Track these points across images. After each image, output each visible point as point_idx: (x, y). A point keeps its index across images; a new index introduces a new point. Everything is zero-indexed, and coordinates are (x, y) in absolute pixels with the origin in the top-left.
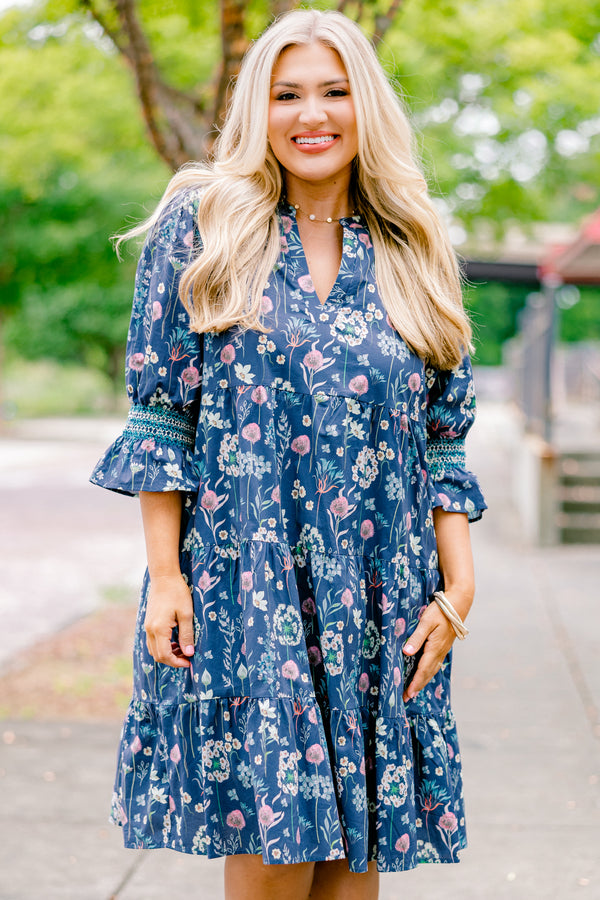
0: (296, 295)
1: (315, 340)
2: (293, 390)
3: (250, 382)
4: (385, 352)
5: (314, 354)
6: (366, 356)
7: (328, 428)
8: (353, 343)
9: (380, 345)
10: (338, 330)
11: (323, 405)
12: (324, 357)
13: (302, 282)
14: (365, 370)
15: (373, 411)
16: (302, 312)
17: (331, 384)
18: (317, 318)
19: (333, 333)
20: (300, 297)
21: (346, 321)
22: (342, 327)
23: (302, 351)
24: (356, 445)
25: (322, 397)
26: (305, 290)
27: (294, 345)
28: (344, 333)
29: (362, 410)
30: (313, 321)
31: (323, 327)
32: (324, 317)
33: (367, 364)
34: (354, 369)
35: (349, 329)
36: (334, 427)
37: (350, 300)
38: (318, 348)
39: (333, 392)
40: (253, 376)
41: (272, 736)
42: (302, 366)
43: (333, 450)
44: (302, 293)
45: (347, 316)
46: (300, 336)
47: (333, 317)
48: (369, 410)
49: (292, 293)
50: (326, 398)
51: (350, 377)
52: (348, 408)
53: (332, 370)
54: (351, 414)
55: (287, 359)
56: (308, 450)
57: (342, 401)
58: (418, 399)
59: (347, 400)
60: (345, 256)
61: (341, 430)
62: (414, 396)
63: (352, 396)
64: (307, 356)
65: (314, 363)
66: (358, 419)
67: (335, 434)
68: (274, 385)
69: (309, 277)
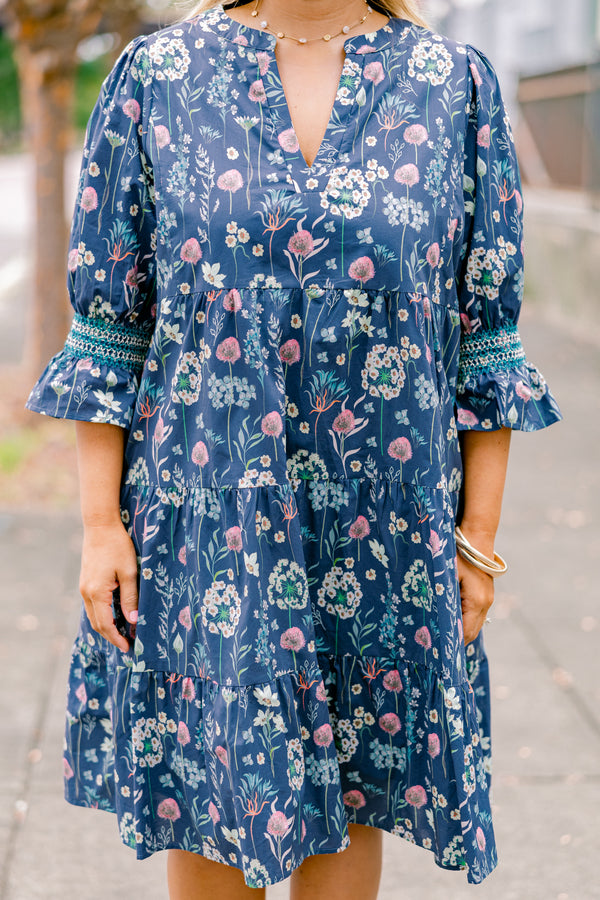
0: (275, 158)
1: (299, 216)
2: (279, 286)
3: (220, 285)
4: (393, 221)
5: (301, 234)
6: (367, 231)
7: (324, 333)
8: (351, 214)
9: (386, 212)
10: (330, 199)
11: (317, 301)
12: (315, 238)
13: (284, 139)
14: (369, 251)
15: (386, 300)
16: (283, 181)
17: (326, 273)
18: (302, 185)
19: (325, 204)
20: (280, 160)
21: (342, 185)
22: (336, 194)
23: (288, 231)
24: (364, 343)
25: (315, 291)
26: (287, 150)
27: (273, 228)
28: (338, 202)
29: (371, 300)
30: (298, 190)
31: (311, 198)
33: (370, 240)
34: (354, 249)
35: (346, 196)
36: (331, 330)
37: (345, 158)
38: (306, 226)
39: (329, 285)
40: (223, 277)
42: (286, 253)
43: (331, 356)
44: (284, 154)
45: (342, 177)
46: (281, 215)
47: (324, 181)
48: (379, 300)
49: (270, 156)
50: (321, 292)
51: (349, 259)
52: (351, 302)
53: (325, 254)
54: (358, 308)
55: (266, 248)
56: (297, 358)
57: (342, 294)
58: (438, 275)
59: (347, 293)
60: (337, 105)
61: (342, 332)
62: (434, 273)
63: (355, 285)
64: (292, 240)
65: (302, 248)
66: (368, 311)
67: (333, 338)
68: (253, 284)
69: (291, 131)
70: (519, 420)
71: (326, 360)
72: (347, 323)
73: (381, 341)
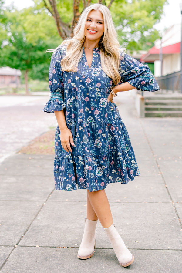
0: (84, 66)
1: (88, 76)
2: (84, 87)
3: (75, 87)
4: (104, 77)
5: (88, 79)
6: (100, 78)
7: (92, 96)
8: (97, 75)
9: (103, 75)
10: (93, 73)
11: (91, 90)
12: (90, 79)
13: (85, 63)
14: (99, 81)
15: (103, 90)
16: (85, 70)
17: (92, 85)
18: (88, 71)
19: (92, 74)
20: (85, 67)
22: (94, 72)
23: (85, 79)
24: (100, 98)
25: (90, 88)
26: (86, 65)
27: (83, 77)
28: (94, 74)
29: (100, 90)
30: (88, 72)
31: (90, 73)
32: (90, 71)
33: (100, 80)
35: (96, 73)
36: (94, 95)
37: (96, 66)
38: (89, 77)
39: (93, 87)
40: (75, 85)
41: (82, 164)
42: (86, 82)
44: (85, 66)
45: (95, 69)
46: (85, 75)
47: (92, 70)
48: (102, 90)
49: (83, 66)
50: (92, 89)
51: (96, 83)
53: (92, 82)
54: (98, 91)
55: (82, 81)
56: (88, 100)
57: (95, 89)
60: (93, 57)
61: (95, 95)
63: (97, 88)
65: (88, 81)
66: (100, 92)
67: (94, 97)
68: (80, 87)
69: (87, 62)
71: (93, 100)
72: (96, 94)
73: (103, 97)
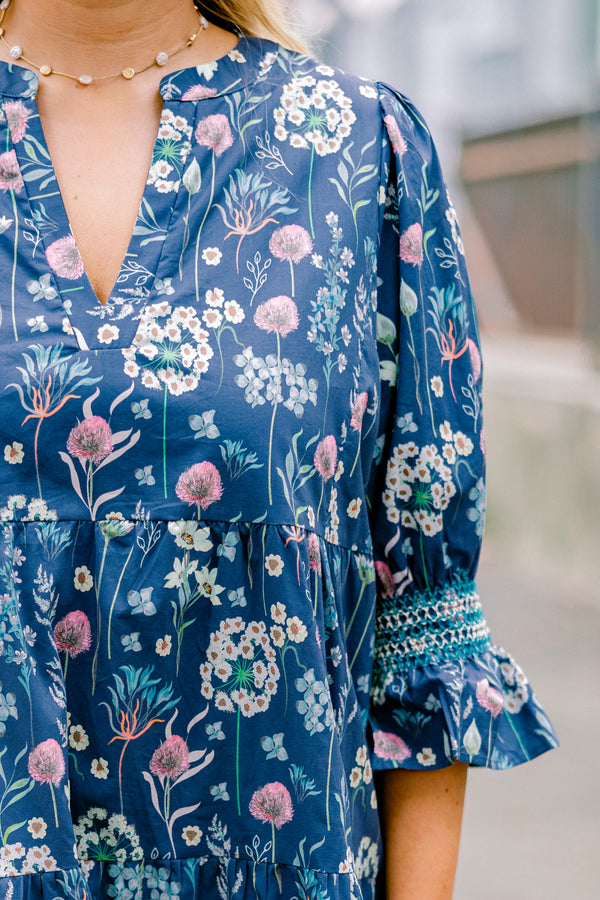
0: (42, 288)
1: (86, 391)
2: (53, 516)
4: (254, 399)
5: (91, 423)
6: (209, 416)
7: (133, 598)
8: (178, 386)
9: (241, 382)
10: (141, 359)
11: (120, 542)
12: (115, 429)
13: (56, 256)
15: (244, 538)
16: (56, 330)
17: (135, 492)
18: (91, 337)
19: (131, 369)
20: (50, 292)
21: (161, 334)
22: (151, 352)
24: (205, 617)
25: (117, 525)
26: (63, 274)
27: (40, 413)
28: (155, 365)
29: (216, 539)
30: (83, 346)
31: (107, 359)
32: (108, 334)
33: (213, 432)
34: (185, 449)
35: (169, 355)
36: (148, 592)
37: (166, 287)
38: (99, 409)
39: (141, 512)
42: (65, 457)
43: (148, 643)
44: (56, 282)
45: (162, 321)
46: (55, 390)
47: (129, 329)
48: (231, 538)
49: (33, 287)
50: (127, 526)
51: (175, 470)
52: (180, 543)
53: (134, 458)
54: (194, 554)
55: (28, 449)
56: (85, 643)
57: (165, 529)
58: (334, 493)
59: (174, 528)
60: (150, 193)
61: (165, 597)
62: (328, 490)
63: (187, 513)
64: (74, 434)
65: (93, 447)
66: (212, 559)
67: (149, 609)
68: (6, 514)
69: (70, 241)
70: (484, 749)
71: (137, 647)
72: (173, 580)
73: (235, 612)
